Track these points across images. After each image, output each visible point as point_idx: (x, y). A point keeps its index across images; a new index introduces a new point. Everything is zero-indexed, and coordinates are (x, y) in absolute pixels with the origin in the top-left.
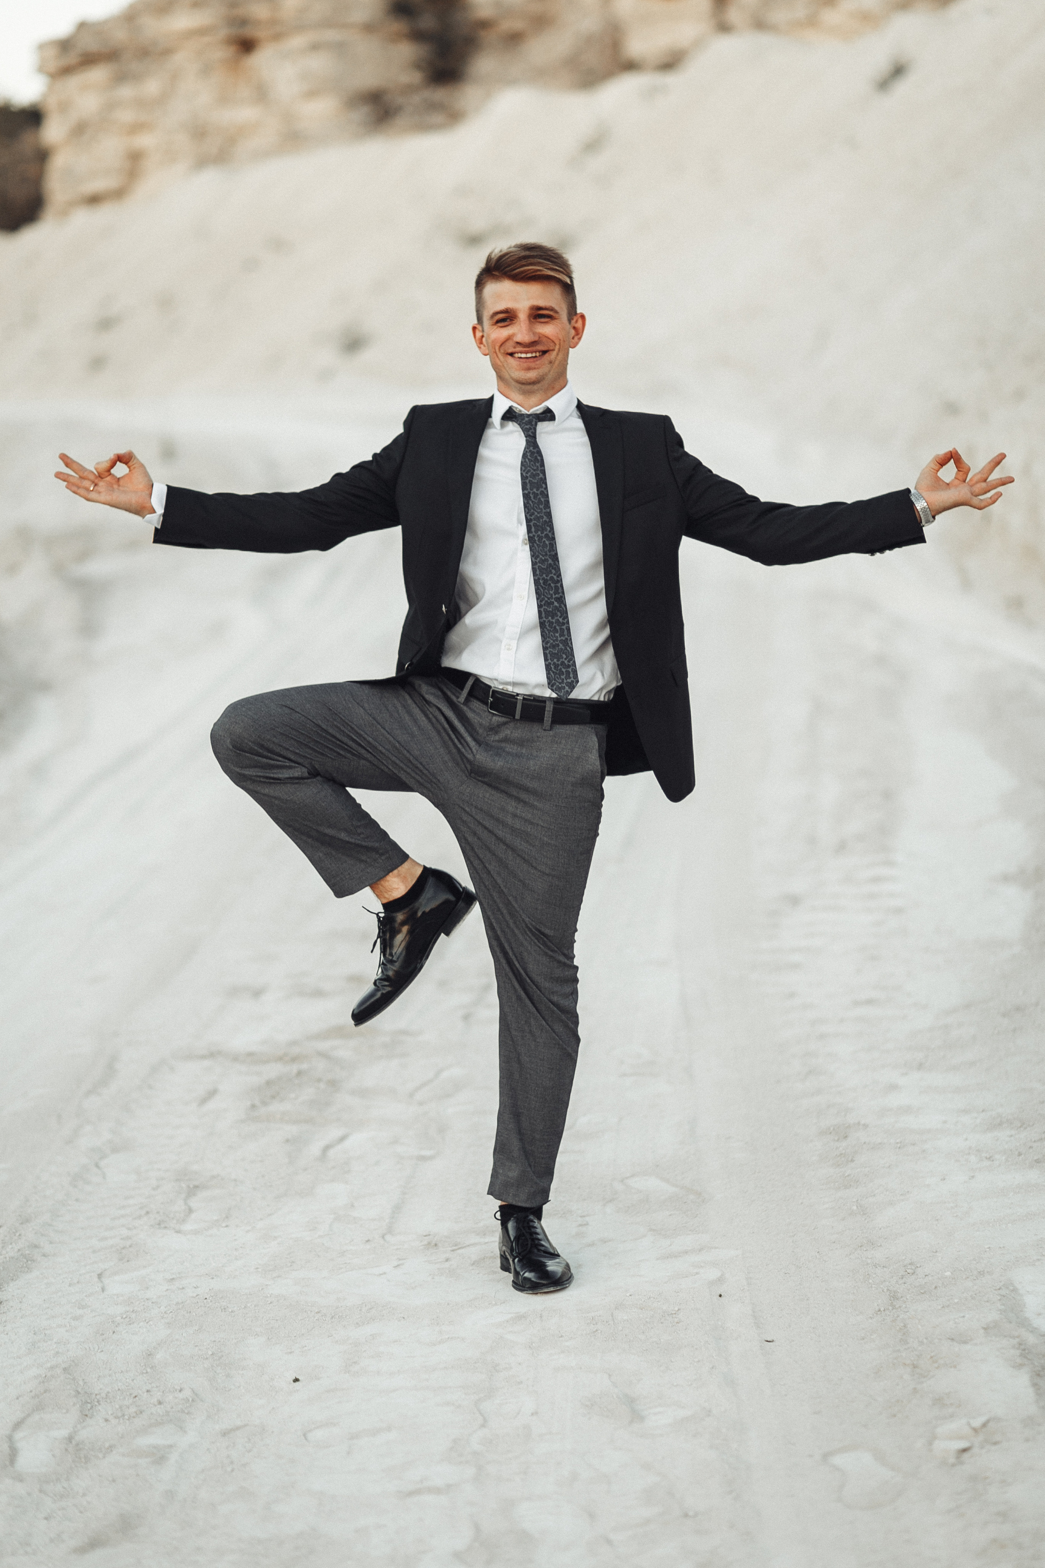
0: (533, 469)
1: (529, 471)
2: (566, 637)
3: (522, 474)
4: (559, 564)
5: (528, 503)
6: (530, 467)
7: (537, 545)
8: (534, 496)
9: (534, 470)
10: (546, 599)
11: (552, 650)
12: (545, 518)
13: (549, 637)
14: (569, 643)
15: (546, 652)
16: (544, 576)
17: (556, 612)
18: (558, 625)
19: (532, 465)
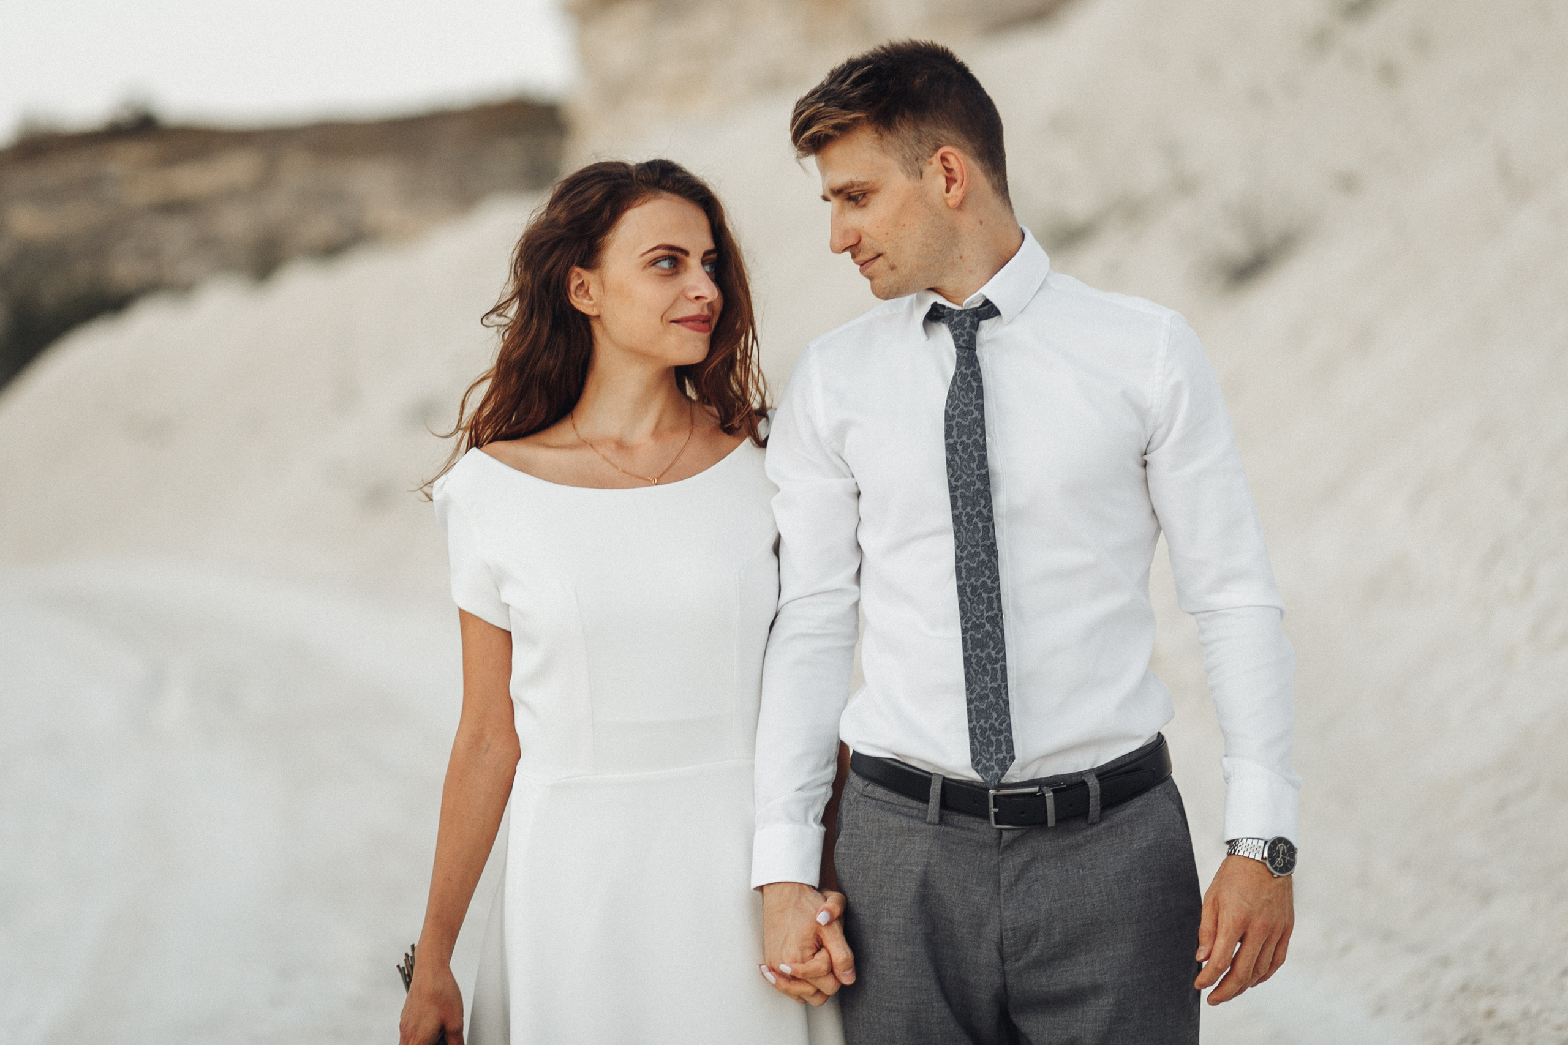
0: (963, 403)
1: (957, 407)
2: (999, 682)
3: (946, 411)
4: (997, 560)
5: (953, 459)
6: (959, 399)
7: (965, 528)
8: (963, 448)
9: (966, 405)
10: (974, 619)
11: (978, 704)
12: (978, 485)
13: (976, 683)
14: (1003, 692)
15: (970, 706)
16: (973, 579)
17: (988, 640)
18: (990, 663)
19: (963, 396)
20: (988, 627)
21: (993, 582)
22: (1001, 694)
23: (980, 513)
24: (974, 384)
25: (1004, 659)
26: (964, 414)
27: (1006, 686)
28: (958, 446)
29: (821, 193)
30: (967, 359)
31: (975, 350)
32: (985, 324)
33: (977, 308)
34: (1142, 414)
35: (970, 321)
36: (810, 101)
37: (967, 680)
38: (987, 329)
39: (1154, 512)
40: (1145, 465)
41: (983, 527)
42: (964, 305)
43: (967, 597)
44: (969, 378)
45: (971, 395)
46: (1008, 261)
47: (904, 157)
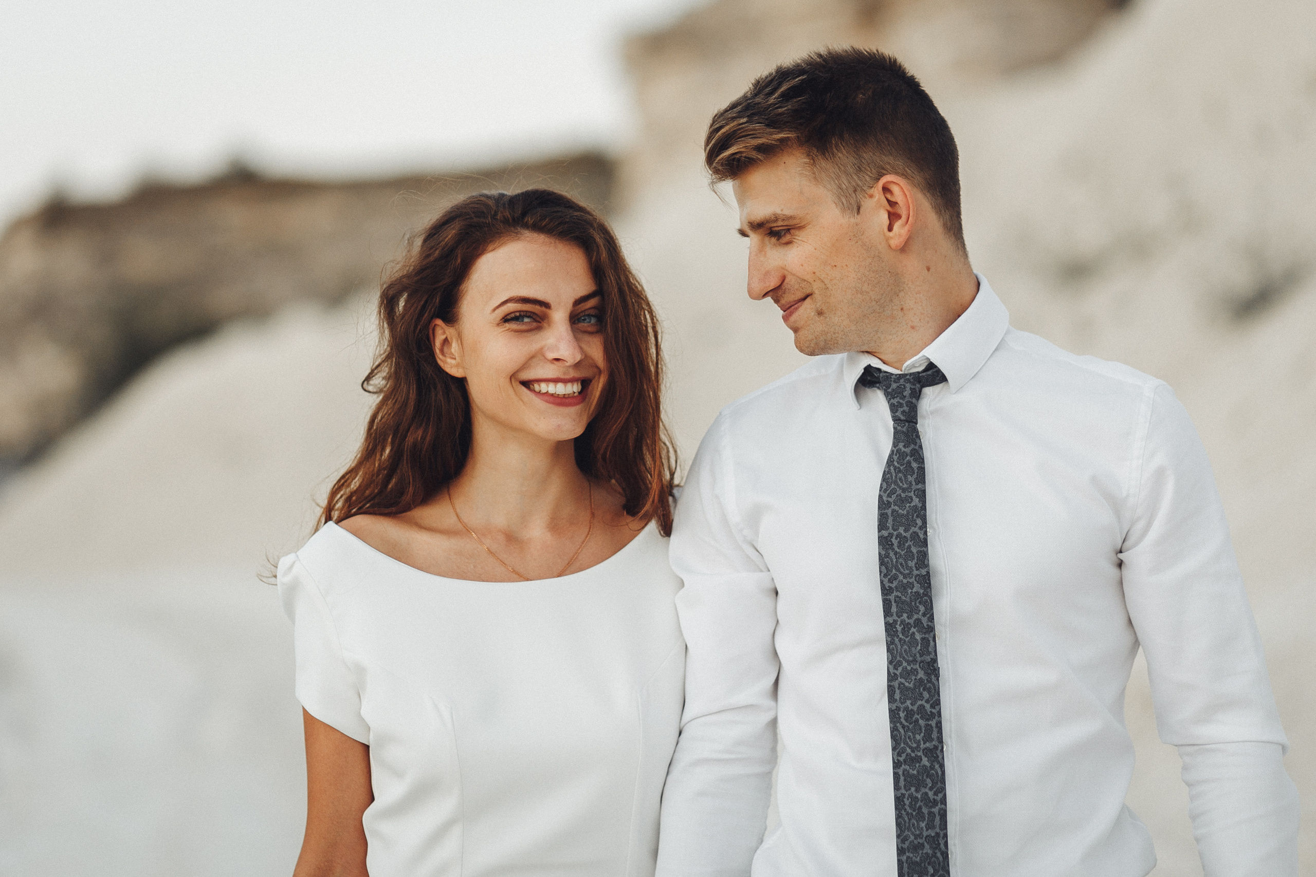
0: (900, 487)
1: (893, 492)
2: (938, 830)
3: (880, 497)
4: (938, 680)
5: (887, 556)
6: (895, 483)
7: (900, 640)
8: (899, 542)
9: (904, 490)
10: (909, 750)
11: (912, 855)
12: (917, 588)
13: (909, 829)
14: (942, 842)
15: (901, 858)
16: (908, 702)
17: (925, 777)
18: (926, 805)
19: (900, 479)
20: (925, 761)
21: (932, 706)
22: (939, 844)
23: (918, 623)
24: (915, 465)
25: (944, 801)
26: (902, 501)
27: (946, 836)
28: (893, 540)
29: (738, 226)
30: (906, 434)
31: (916, 423)
32: (928, 391)
33: (918, 373)
34: (1116, 505)
35: (911, 388)
36: (730, 115)
37: (898, 824)
38: (931, 397)
39: (1130, 622)
40: (1120, 564)
41: (923, 639)
42: (903, 369)
43: (901, 723)
44: (908, 458)
45: (910, 478)
46: (959, 316)
47: (840, 187)
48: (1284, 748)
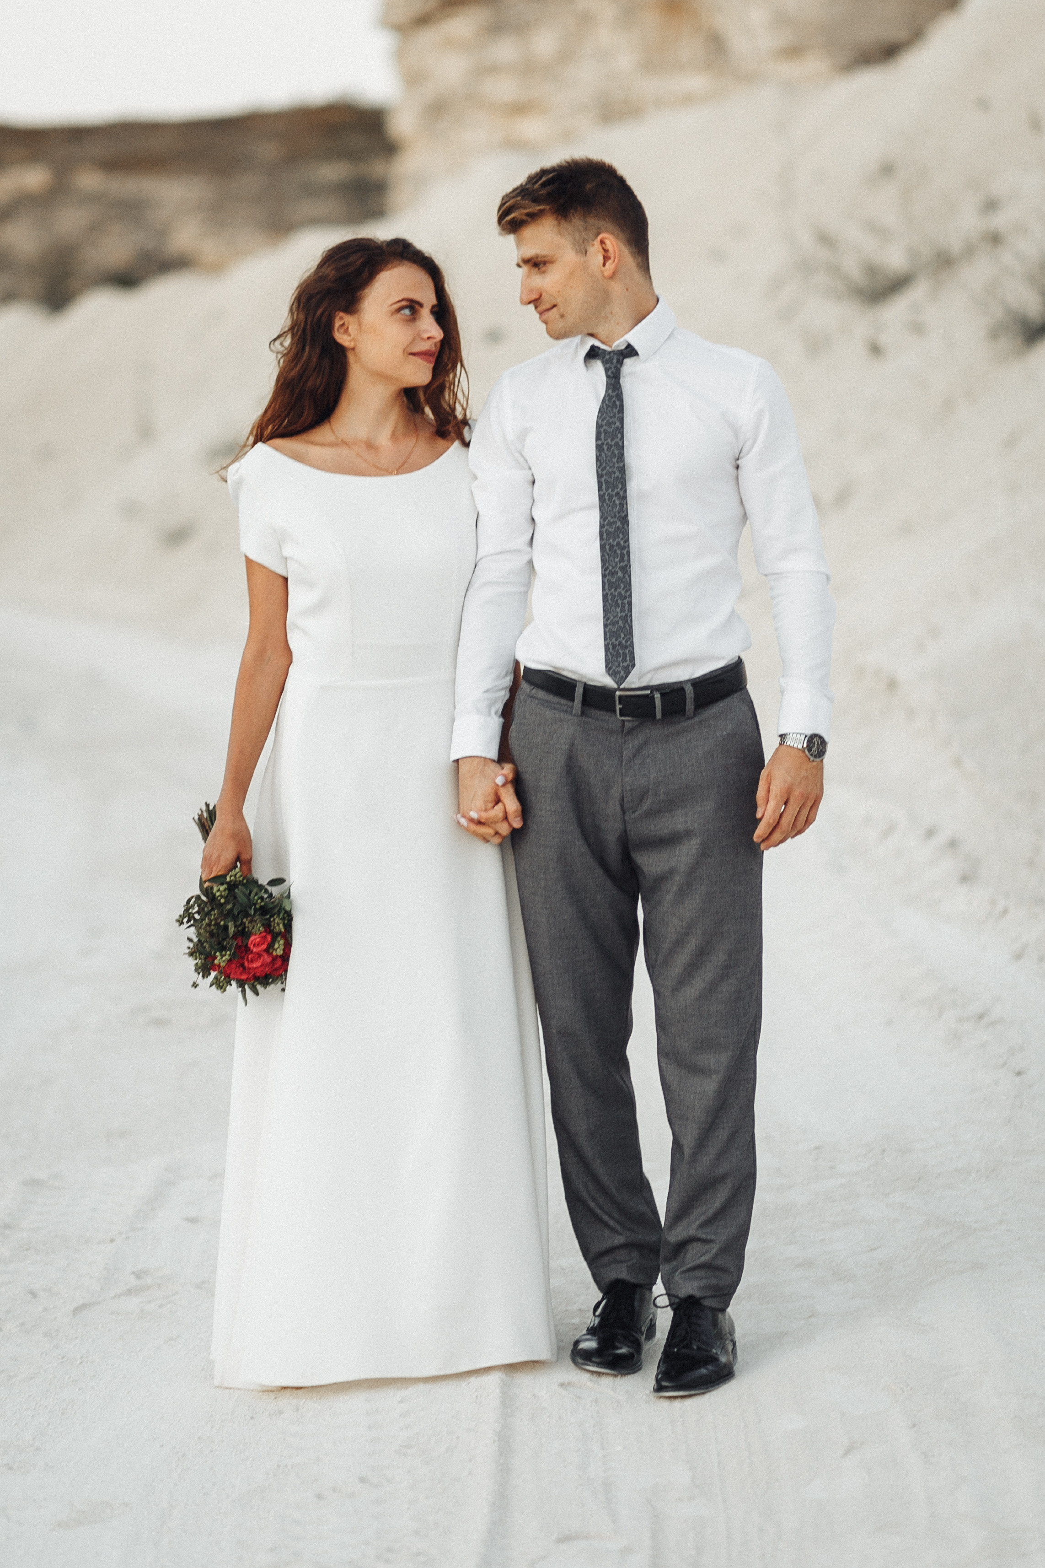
0: (609, 416)
1: (605, 419)
2: (627, 613)
3: (597, 421)
4: (628, 527)
6: (606, 413)
7: (607, 504)
8: (608, 447)
9: (611, 418)
10: (611, 567)
11: (611, 628)
12: (618, 474)
13: (610, 613)
14: (629, 620)
15: (606, 629)
16: (611, 540)
17: (620, 583)
18: (621, 598)
19: (609, 411)
20: (620, 574)
21: (625, 542)
22: (627, 620)
23: (617, 494)
24: (618, 403)
25: (630, 596)
26: (609, 424)
27: (631, 615)
28: (604, 446)
29: (516, 261)
30: (614, 385)
31: (619, 379)
32: (627, 361)
33: (622, 350)
34: (736, 432)
35: (617, 359)
36: (511, 195)
37: (604, 611)
38: (629, 364)
40: (737, 467)
41: (620, 504)
42: (613, 347)
43: (607, 552)
44: (614, 399)
45: (615, 411)
46: (645, 317)
47: (575, 239)
48: (828, 578)
